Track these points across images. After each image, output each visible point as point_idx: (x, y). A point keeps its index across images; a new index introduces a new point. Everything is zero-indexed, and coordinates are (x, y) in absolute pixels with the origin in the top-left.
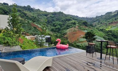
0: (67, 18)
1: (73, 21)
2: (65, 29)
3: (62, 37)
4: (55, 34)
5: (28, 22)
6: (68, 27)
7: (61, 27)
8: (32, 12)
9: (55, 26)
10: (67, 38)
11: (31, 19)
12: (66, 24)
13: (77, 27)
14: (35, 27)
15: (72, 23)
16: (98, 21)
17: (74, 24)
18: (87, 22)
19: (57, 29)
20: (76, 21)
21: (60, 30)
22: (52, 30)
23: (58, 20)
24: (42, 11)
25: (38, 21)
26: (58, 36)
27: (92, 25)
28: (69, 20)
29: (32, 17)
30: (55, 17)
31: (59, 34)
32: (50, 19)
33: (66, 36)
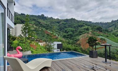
0: (80, 24)
1: (86, 27)
2: (77, 35)
3: (74, 43)
4: (67, 41)
5: (42, 30)
6: (81, 33)
7: (73, 33)
8: (46, 20)
9: (67, 33)
10: (80, 45)
11: (44, 27)
12: (79, 30)
13: (90, 33)
14: (48, 34)
15: (85, 29)
16: (114, 26)
17: (87, 29)
18: (102, 27)
19: (69, 35)
20: (89, 27)
21: (72, 36)
22: (64, 37)
23: (69, 26)
24: (55, 19)
25: (51, 29)
26: (71, 42)
27: (107, 31)
28: (82, 26)
29: (45, 25)
30: (67, 24)
31: (71, 40)
32: (62, 26)
33: (78, 42)
